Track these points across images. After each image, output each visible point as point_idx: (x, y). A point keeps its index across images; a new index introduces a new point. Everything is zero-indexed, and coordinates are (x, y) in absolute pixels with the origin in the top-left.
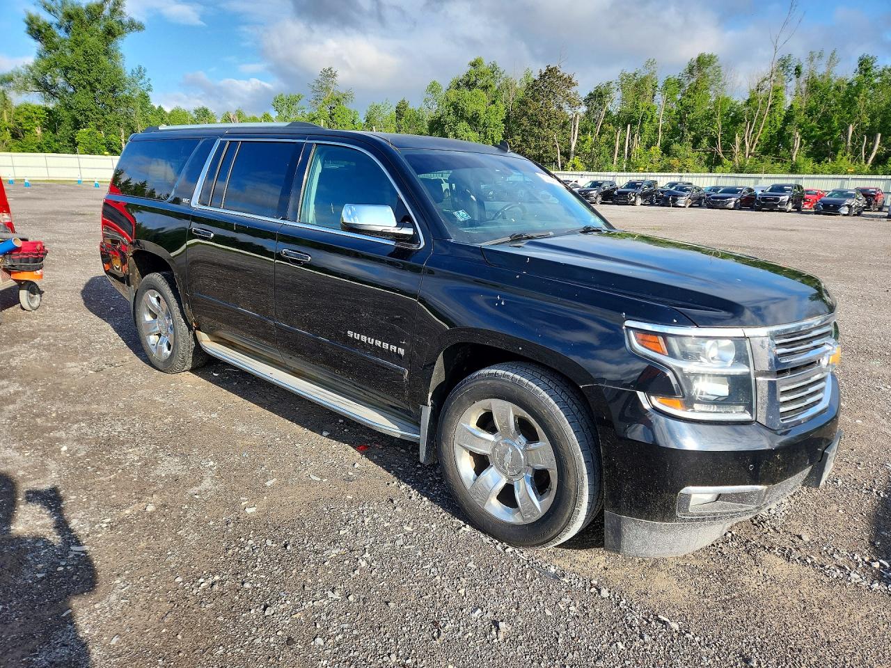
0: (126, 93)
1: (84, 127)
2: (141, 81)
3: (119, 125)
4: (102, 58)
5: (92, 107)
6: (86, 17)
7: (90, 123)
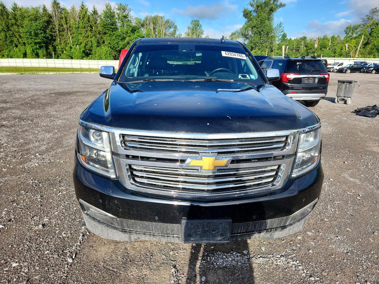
0: (272, 34)
1: (254, 50)
2: (280, 28)
3: (266, 47)
4: (267, 21)
5: (258, 41)
6: (263, 6)
7: (256, 48)
